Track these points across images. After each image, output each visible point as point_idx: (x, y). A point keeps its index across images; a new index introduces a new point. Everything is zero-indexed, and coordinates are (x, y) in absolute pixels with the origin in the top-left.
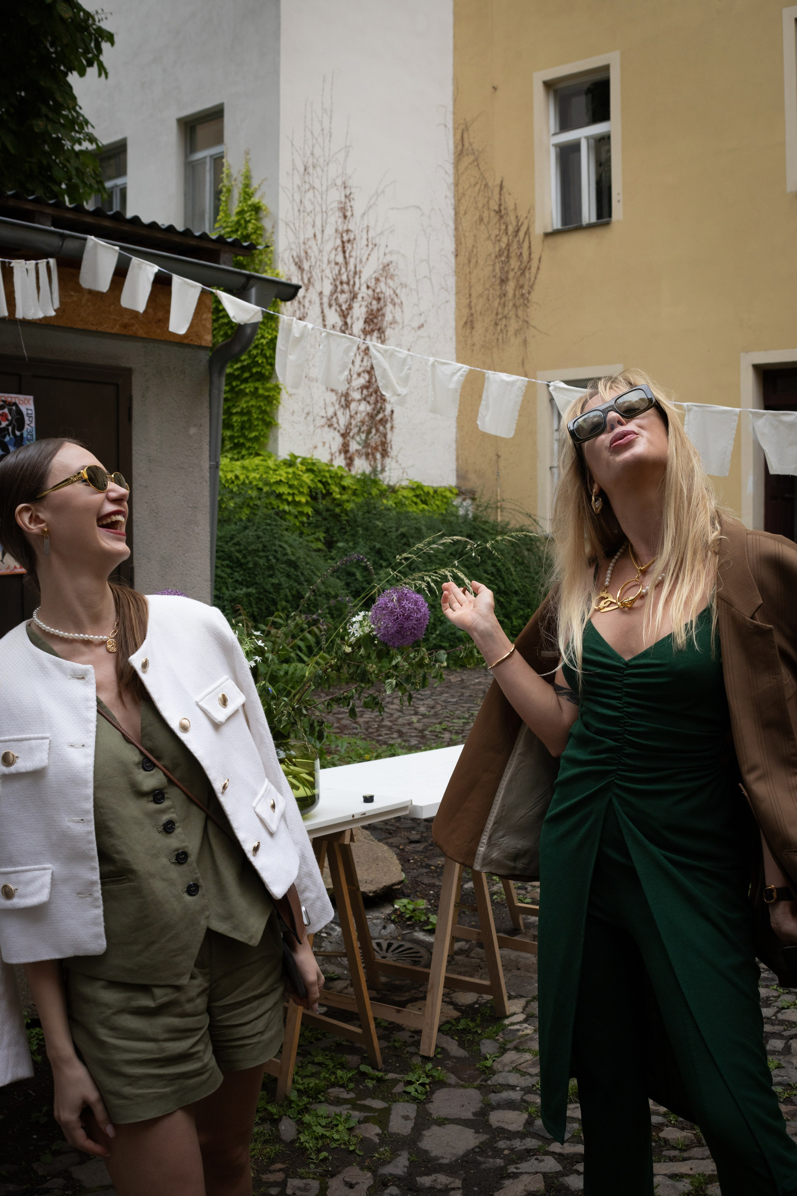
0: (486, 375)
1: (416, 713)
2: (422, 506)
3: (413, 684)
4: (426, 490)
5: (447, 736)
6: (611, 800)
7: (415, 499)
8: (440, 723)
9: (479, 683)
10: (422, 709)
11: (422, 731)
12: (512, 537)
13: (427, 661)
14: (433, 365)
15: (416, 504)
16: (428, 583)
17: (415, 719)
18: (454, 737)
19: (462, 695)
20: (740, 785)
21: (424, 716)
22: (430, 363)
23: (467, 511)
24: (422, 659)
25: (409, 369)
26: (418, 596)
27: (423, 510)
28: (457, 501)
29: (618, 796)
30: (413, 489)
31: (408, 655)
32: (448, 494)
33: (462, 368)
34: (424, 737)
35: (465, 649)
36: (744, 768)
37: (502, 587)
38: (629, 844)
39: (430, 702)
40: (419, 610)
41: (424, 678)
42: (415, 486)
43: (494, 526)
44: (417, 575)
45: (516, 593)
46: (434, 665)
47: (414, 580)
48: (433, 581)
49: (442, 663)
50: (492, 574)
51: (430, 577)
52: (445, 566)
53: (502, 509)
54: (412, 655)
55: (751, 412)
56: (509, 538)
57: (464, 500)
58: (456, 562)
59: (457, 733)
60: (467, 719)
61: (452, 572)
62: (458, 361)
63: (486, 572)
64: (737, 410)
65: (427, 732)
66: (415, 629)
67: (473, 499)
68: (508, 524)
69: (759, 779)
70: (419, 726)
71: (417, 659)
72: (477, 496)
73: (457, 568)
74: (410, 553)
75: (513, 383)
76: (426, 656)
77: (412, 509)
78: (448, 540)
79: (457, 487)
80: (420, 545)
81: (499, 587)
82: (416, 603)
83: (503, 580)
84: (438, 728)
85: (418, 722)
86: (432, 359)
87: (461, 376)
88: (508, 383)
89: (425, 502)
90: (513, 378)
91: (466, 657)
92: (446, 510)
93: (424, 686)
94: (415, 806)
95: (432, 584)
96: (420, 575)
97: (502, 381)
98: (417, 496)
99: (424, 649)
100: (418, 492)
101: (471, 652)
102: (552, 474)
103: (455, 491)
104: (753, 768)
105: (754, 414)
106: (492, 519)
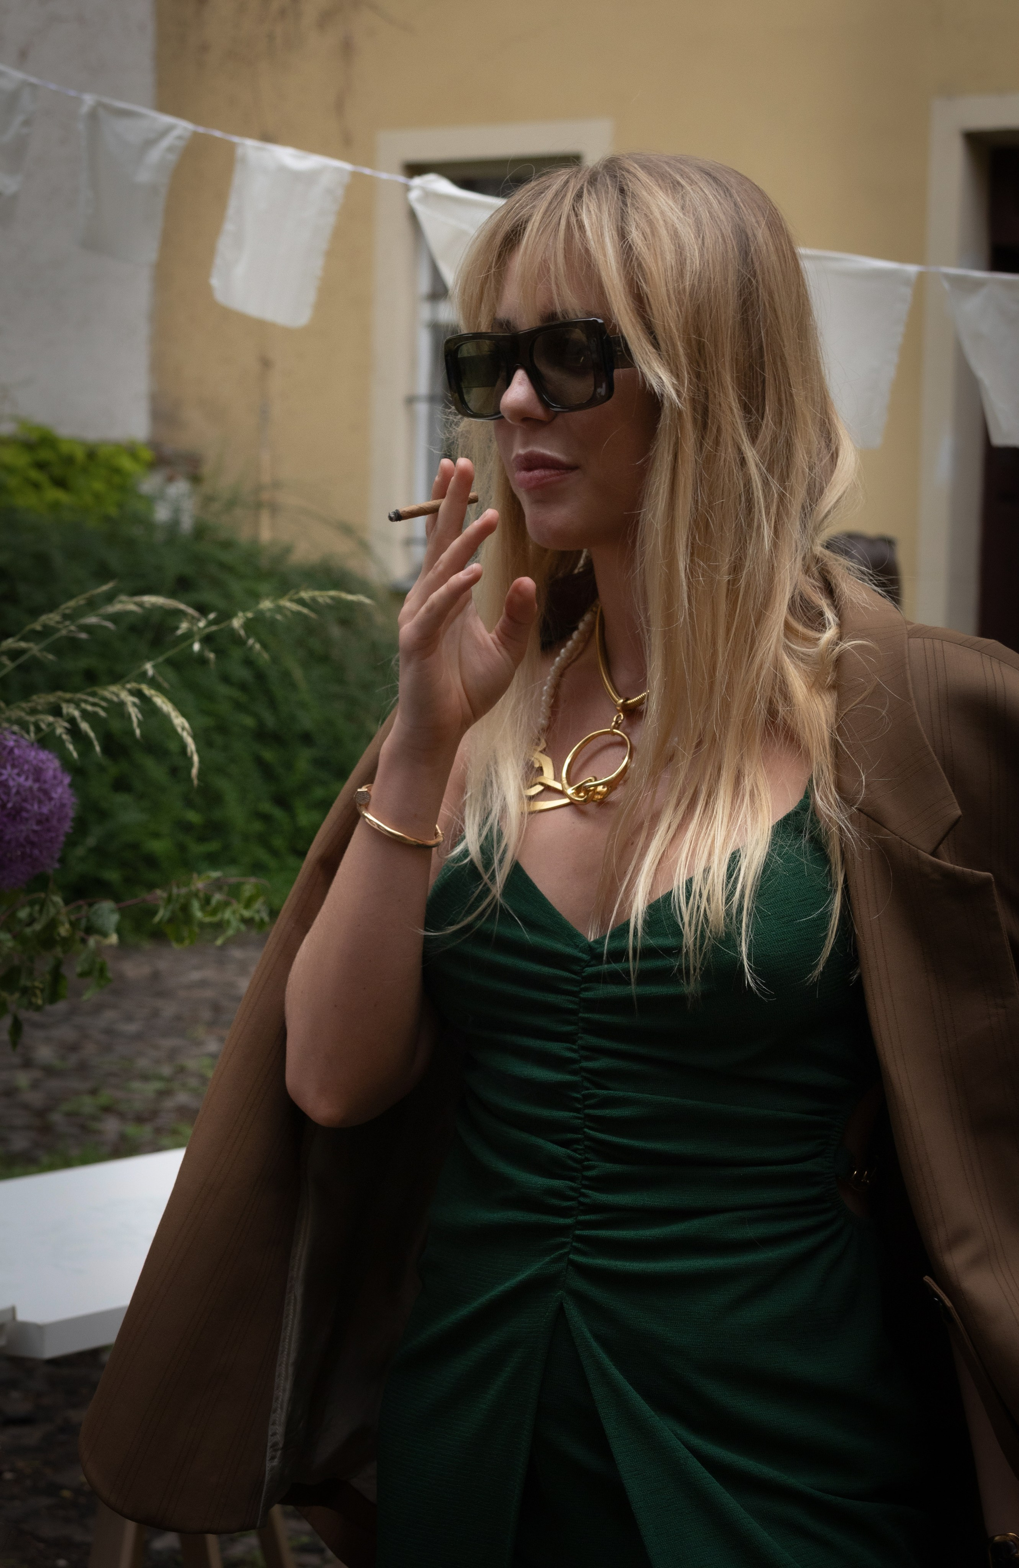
0: (239, 151)
1: (27, 1064)
2: (54, 494)
3: (25, 991)
4: (65, 448)
5: (111, 1126)
6: (561, 1309)
7: (34, 474)
8: (94, 1092)
9: (203, 984)
10: (45, 1053)
11: (42, 1113)
12: (301, 602)
13: (64, 930)
14: (93, 116)
15: (36, 486)
16: (72, 720)
17: (23, 1079)
18: (131, 1130)
19: (155, 1013)
20: (927, 1279)
21: (50, 1071)
22: (85, 109)
23: (177, 511)
24: (53, 924)
25: (27, 123)
26: (44, 755)
27: (55, 506)
28: (149, 484)
29: (581, 1299)
30: (29, 446)
31: (13, 915)
32: (126, 463)
33: (169, 129)
34: (46, 1129)
35: (169, 900)
36: (939, 1236)
37: (270, 721)
38: (612, 1427)
39: (65, 1033)
40: (46, 792)
41: (57, 976)
42: (34, 437)
43: (252, 554)
44: (42, 700)
45: (307, 738)
46: (84, 941)
47: (33, 711)
48: (85, 714)
49: (105, 935)
50: (243, 687)
51: (78, 706)
52: (117, 678)
53: (274, 509)
54: (23, 914)
55: (947, 277)
56: (295, 607)
57: (170, 479)
58: (149, 668)
59: (140, 1119)
60: (169, 1080)
61: (139, 694)
62: (162, 108)
63: (226, 679)
64: (912, 269)
65: (56, 1118)
66: (33, 844)
67: (195, 479)
68: (288, 550)
69: (976, 1262)
70: (35, 1098)
71: (37, 927)
72: (206, 470)
73: (153, 683)
74: (24, 639)
75: (309, 178)
76: (63, 918)
77: (26, 500)
78: (126, 605)
79: (154, 444)
80: (52, 618)
81: (261, 724)
82: (38, 773)
83: (273, 704)
84: (88, 1105)
85: (35, 1085)
86: (89, 100)
87: (170, 149)
88: (297, 176)
89: (61, 483)
90: (310, 162)
91: (171, 920)
92: (120, 506)
93: (54, 996)
94: (25, 1327)
95: (85, 726)
96: (52, 698)
97: (283, 169)
98: (41, 466)
99: (58, 899)
100: (45, 454)
101: (185, 908)
102: (412, 418)
103: (147, 455)
104: (961, 1236)
105: (956, 281)
106: (244, 535)
